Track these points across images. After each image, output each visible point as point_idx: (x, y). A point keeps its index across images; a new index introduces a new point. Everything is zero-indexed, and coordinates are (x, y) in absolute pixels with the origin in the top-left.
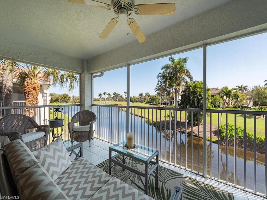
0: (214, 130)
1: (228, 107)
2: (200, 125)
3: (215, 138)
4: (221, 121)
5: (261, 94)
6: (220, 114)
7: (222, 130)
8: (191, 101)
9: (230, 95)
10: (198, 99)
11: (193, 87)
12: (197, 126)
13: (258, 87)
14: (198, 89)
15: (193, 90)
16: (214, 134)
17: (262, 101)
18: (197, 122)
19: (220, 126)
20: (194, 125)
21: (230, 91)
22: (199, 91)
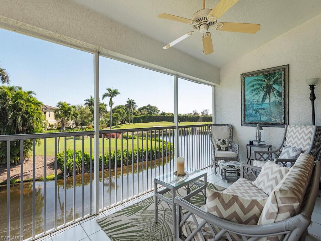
0: (49, 163)
1: (52, 130)
2: (24, 162)
3: (51, 174)
4: (59, 147)
5: (83, 114)
6: (58, 138)
7: (62, 159)
8: (10, 123)
9: (69, 113)
10: (23, 118)
11: (13, 97)
12: (18, 164)
13: (80, 106)
14: (22, 102)
15: (14, 102)
16: (51, 168)
17: (84, 121)
18: (19, 158)
19: (58, 155)
20: (13, 165)
21: (69, 109)
22: (25, 105)
